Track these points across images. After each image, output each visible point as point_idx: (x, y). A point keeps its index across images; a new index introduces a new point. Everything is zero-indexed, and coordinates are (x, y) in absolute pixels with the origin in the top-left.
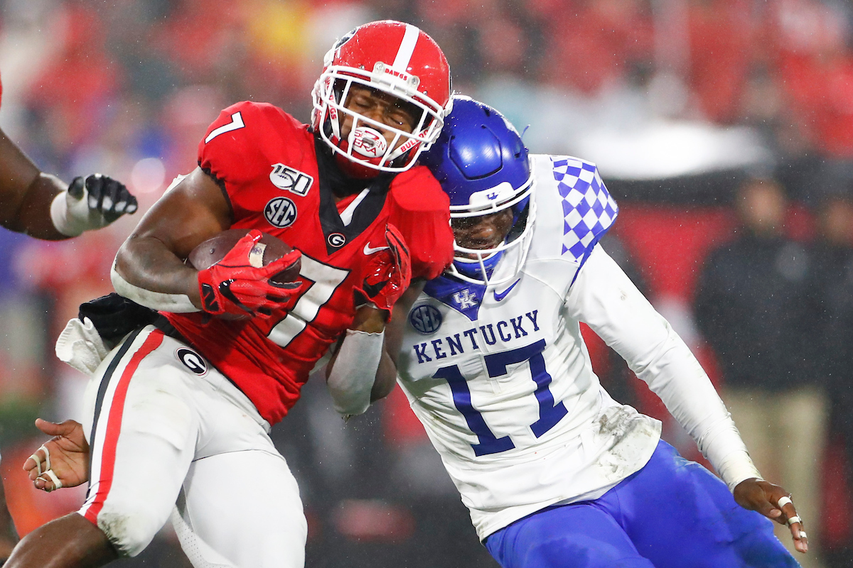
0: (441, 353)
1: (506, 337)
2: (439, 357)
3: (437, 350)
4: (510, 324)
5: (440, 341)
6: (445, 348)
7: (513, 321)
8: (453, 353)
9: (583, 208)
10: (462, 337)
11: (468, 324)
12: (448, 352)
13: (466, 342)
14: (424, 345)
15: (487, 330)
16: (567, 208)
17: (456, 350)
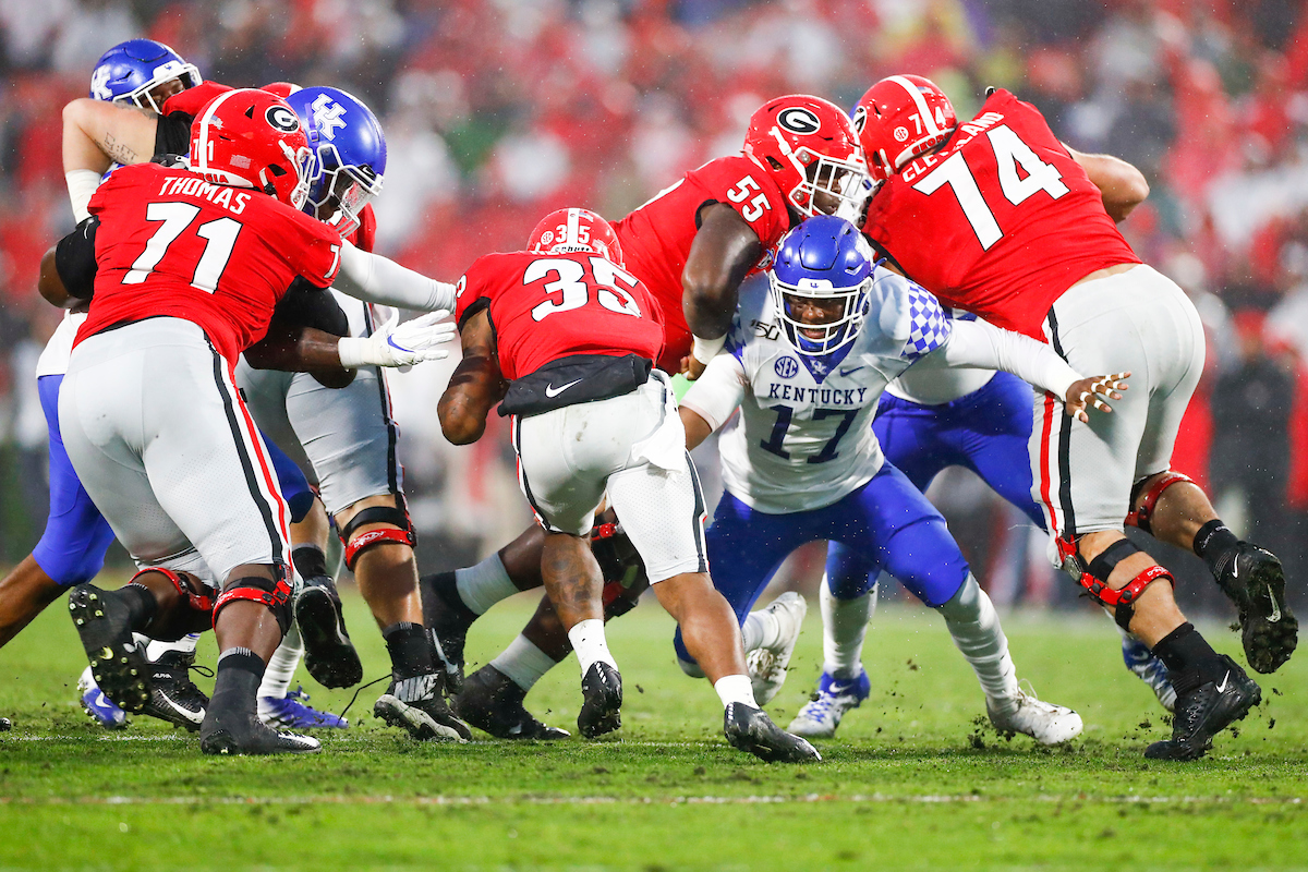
0: (787, 395)
1: (837, 400)
2: (784, 397)
3: (785, 392)
4: (844, 393)
5: (790, 387)
6: (791, 393)
7: (847, 391)
8: (795, 399)
9: (925, 330)
10: (806, 392)
11: (813, 384)
12: (793, 397)
13: (808, 396)
14: (778, 385)
15: (826, 394)
16: (914, 327)
17: (798, 398)
